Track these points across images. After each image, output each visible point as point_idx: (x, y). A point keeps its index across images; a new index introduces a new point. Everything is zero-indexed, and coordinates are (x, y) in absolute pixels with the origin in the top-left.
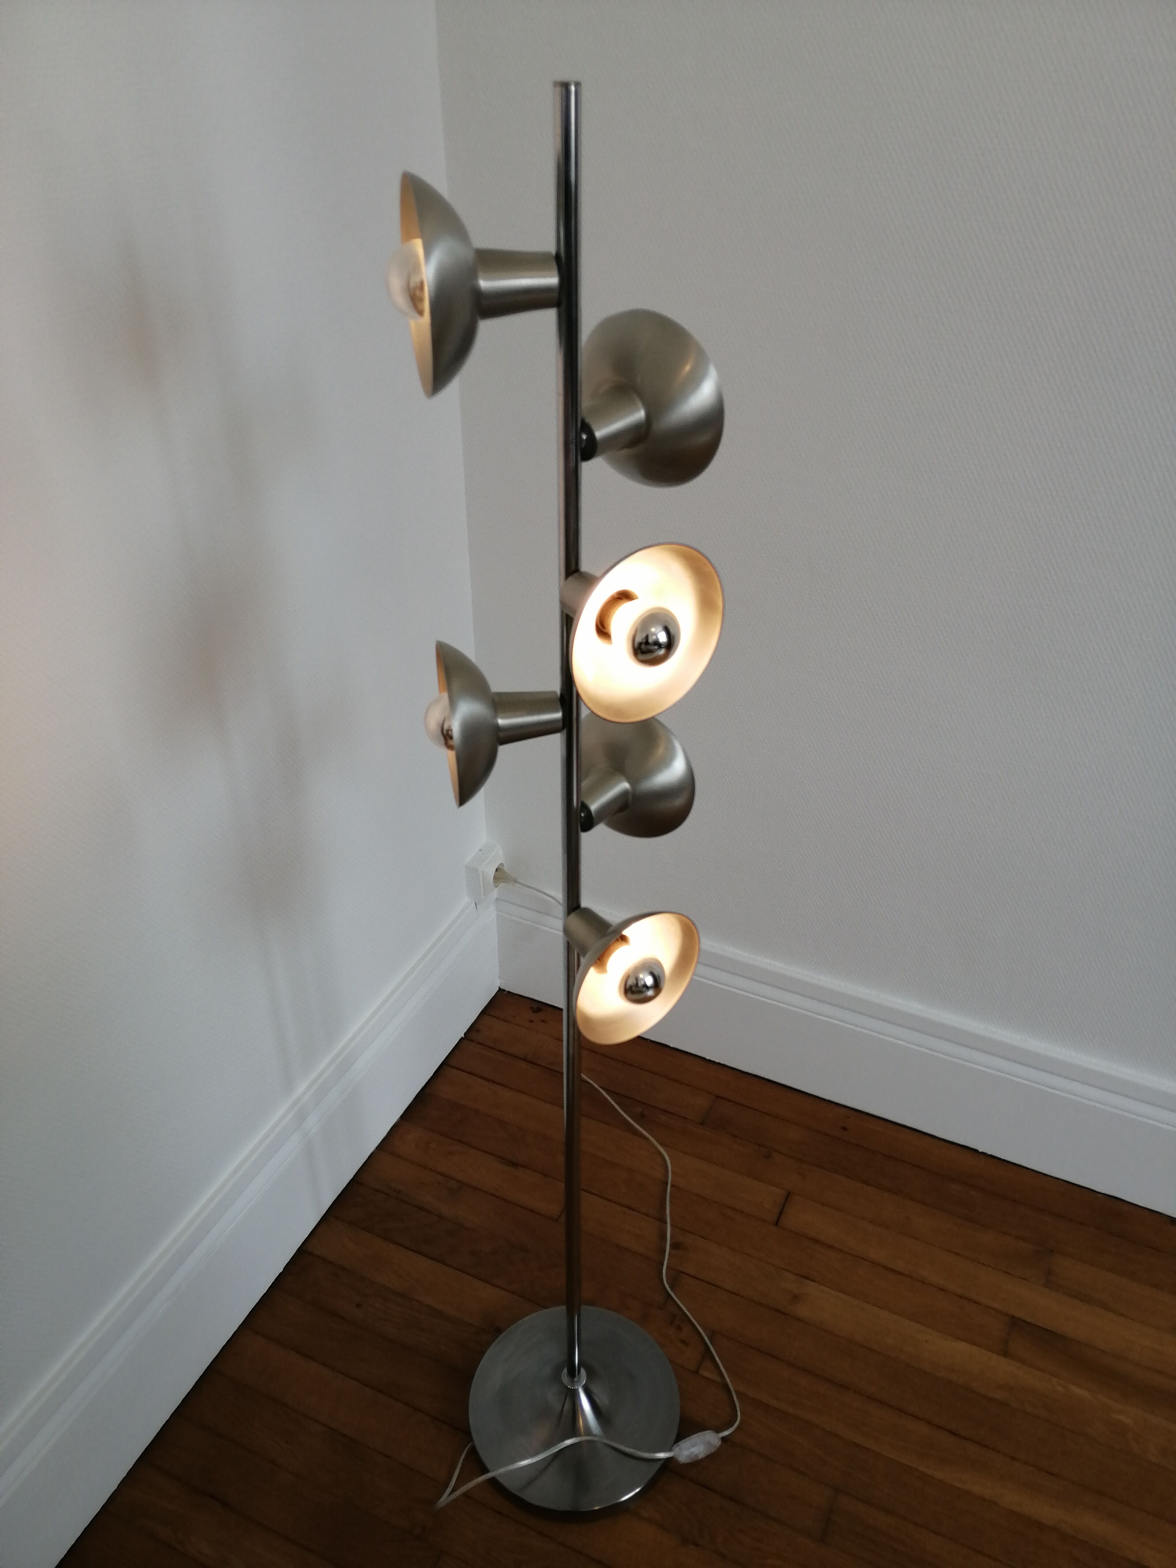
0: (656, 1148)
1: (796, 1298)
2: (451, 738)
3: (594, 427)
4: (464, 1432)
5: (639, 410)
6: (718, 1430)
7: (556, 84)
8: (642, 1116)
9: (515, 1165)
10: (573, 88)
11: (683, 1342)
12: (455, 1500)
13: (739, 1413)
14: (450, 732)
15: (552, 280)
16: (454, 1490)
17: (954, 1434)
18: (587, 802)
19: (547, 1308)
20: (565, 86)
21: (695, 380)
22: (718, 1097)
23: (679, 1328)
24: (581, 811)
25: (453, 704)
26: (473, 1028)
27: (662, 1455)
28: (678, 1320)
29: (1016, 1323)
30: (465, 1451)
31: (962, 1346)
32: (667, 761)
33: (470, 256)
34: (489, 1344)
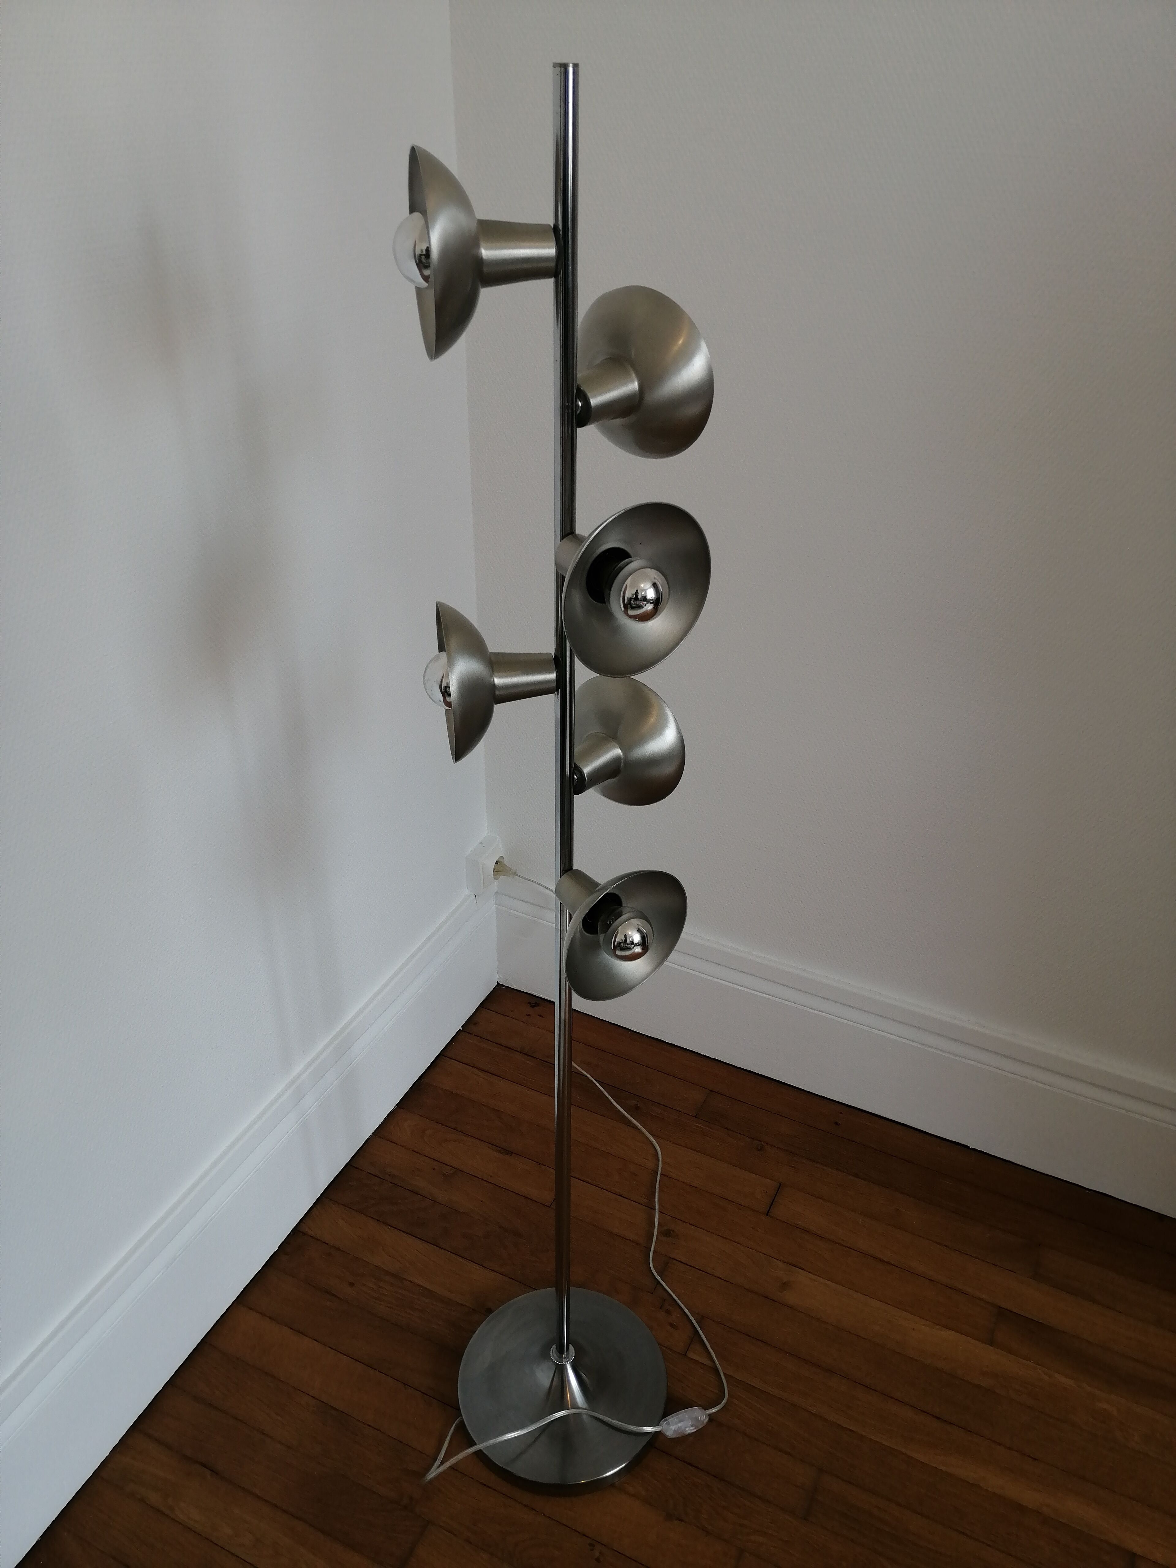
0: (647, 1138)
1: (785, 1286)
2: (449, 695)
3: (589, 395)
4: (452, 1407)
5: (633, 381)
6: (705, 1408)
7: (555, 65)
8: (637, 1108)
9: (509, 1153)
10: (571, 70)
11: (672, 1325)
12: (444, 1472)
13: (726, 1392)
14: (448, 690)
15: (550, 251)
16: (442, 1463)
17: (938, 1418)
18: (580, 765)
19: (537, 1290)
20: (565, 67)
21: (687, 355)
22: (711, 1091)
23: (668, 1312)
24: (574, 773)
25: (451, 662)
26: (471, 1022)
27: (649, 1429)
28: (666, 1304)
29: (1002, 1314)
30: (454, 1425)
31: (949, 1335)
32: (658, 729)
33: (473, 226)
34: (479, 1323)
